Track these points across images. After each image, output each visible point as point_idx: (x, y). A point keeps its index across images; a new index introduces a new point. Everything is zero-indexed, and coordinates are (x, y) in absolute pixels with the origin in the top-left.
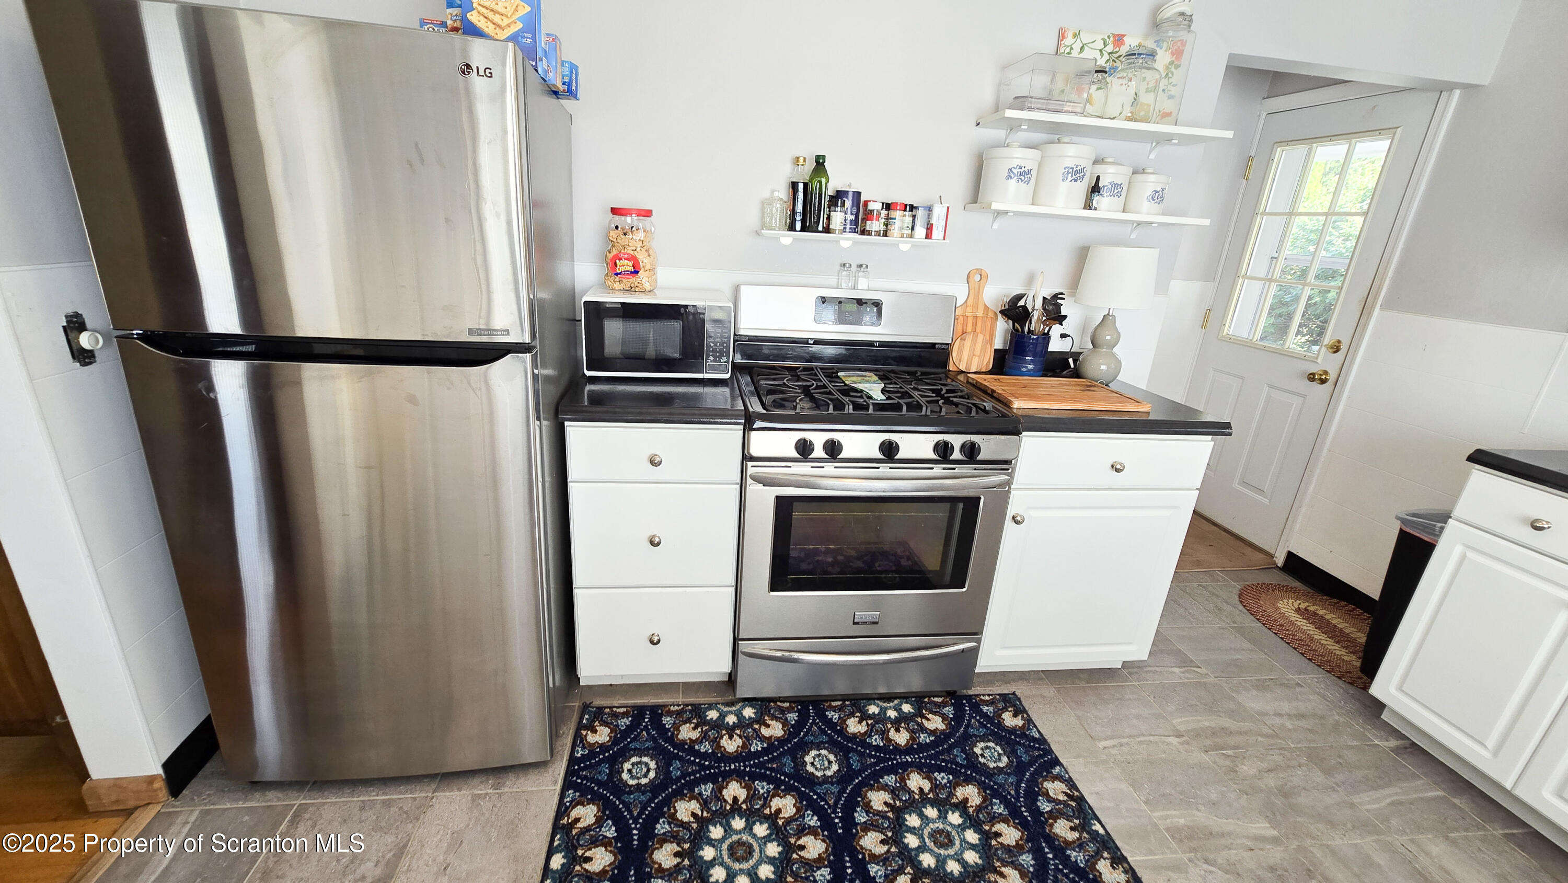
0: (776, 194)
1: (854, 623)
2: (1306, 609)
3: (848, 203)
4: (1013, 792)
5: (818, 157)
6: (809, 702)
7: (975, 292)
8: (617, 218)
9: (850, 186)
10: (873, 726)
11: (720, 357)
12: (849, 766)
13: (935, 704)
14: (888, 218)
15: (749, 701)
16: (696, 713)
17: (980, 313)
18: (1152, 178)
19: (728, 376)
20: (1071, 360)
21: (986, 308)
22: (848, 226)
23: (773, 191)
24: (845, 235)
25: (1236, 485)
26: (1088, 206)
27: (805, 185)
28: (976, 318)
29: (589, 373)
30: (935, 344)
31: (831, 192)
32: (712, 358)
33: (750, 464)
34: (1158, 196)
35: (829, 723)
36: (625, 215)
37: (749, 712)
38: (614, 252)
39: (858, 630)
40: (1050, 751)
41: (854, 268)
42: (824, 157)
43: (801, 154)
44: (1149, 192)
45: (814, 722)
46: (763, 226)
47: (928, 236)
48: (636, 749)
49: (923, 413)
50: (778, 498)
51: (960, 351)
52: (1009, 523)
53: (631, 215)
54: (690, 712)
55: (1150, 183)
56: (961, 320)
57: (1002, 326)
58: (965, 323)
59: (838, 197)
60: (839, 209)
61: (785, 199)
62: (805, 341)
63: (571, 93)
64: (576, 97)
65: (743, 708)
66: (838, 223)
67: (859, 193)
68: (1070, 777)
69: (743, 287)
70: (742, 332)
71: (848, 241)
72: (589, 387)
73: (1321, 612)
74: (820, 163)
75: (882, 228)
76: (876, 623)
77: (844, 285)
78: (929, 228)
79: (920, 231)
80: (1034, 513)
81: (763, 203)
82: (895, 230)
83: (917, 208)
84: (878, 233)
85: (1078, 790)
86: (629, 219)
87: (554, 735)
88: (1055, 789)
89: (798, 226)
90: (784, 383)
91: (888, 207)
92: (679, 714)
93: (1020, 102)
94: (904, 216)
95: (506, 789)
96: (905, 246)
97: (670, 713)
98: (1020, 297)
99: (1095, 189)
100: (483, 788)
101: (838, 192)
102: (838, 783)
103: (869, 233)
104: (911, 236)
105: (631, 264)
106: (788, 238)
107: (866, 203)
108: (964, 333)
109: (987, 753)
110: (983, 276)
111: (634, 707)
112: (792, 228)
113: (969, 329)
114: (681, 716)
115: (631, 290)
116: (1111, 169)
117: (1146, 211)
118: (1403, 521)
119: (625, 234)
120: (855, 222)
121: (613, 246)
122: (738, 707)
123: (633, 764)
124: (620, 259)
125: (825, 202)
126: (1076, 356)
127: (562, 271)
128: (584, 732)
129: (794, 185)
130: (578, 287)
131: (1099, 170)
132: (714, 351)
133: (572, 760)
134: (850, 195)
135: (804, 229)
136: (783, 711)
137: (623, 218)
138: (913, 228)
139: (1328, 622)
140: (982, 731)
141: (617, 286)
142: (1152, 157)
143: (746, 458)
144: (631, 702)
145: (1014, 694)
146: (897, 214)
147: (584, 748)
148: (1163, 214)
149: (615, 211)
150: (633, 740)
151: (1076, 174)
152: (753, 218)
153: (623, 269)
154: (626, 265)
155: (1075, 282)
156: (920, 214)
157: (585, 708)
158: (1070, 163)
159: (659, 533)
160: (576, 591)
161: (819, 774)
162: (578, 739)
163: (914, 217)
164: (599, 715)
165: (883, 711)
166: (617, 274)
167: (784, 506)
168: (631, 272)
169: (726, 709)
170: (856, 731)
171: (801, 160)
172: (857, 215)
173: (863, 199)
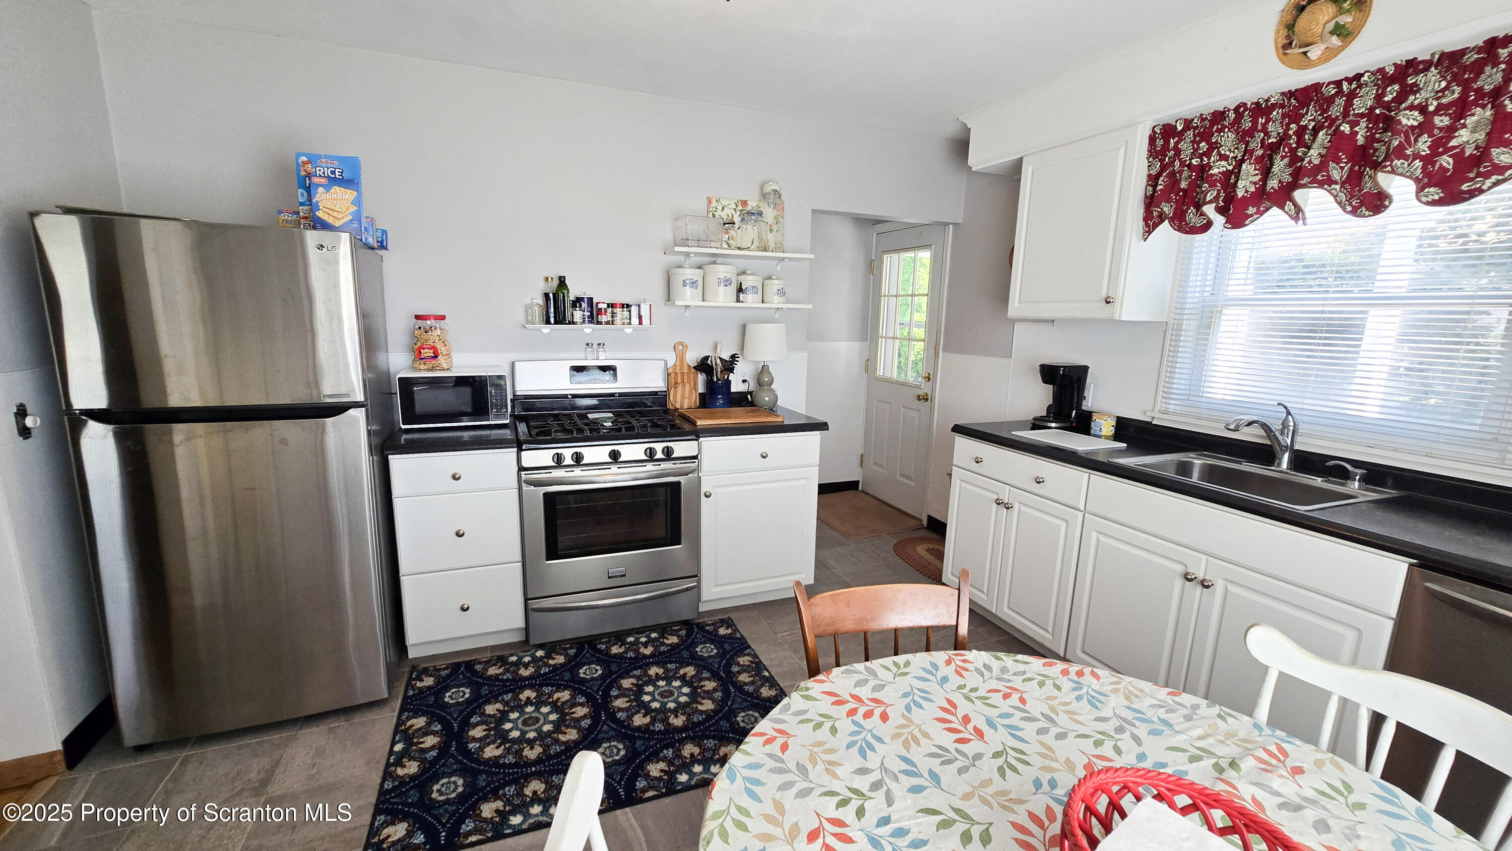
0: (535, 301)
1: (609, 578)
2: (933, 549)
3: (584, 305)
4: (716, 666)
5: (560, 278)
6: (585, 642)
7: (681, 357)
8: (419, 321)
9: (585, 293)
10: (629, 647)
11: (501, 409)
12: (610, 670)
13: (674, 630)
14: (613, 313)
15: (541, 646)
16: (501, 660)
17: (685, 370)
18: (776, 282)
19: (507, 421)
20: (749, 396)
21: (689, 366)
22: (586, 319)
23: (532, 299)
24: (584, 325)
25: (898, 477)
26: (738, 301)
27: (554, 295)
28: (683, 374)
29: (403, 427)
30: (657, 392)
31: (572, 298)
32: (495, 410)
33: (523, 473)
34: (781, 292)
35: (600, 651)
36: (426, 320)
37: (540, 653)
38: (419, 344)
39: (613, 582)
40: (746, 642)
41: (595, 346)
42: (564, 277)
43: (549, 274)
44: (775, 290)
45: (588, 652)
46: (528, 322)
47: (641, 323)
48: (454, 685)
49: (636, 431)
50: (546, 495)
51: (675, 395)
52: (703, 498)
53: (430, 319)
54: (496, 660)
55: (775, 285)
56: (673, 376)
57: (701, 378)
58: (676, 376)
59: (578, 301)
60: (578, 309)
61: (542, 303)
62: (566, 396)
63: (383, 246)
64: (386, 249)
65: (536, 651)
66: (579, 317)
67: (592, 299)
68: (755, 654)
69: (516, 363)
70: (518, 393)
71: (588, 329)
72: (404, 437)
74: (562, 282)
75: (610, 319)
76: (624, 576)
77: (589, 358)
78: (640, 317)
79: (635, 320)
80: (719, 490)
81: (526, 307)
82: (618, 319)
83: (631, 306)
84: (607, 323)
85: (758, 658)
86: (429, 322)
87: (391, 686)
88: (744, 660)
89: (552, 320)
90: (548, 424)
91: (612, 306)
92: (486, 662)
93: (684, 242)
94: (623, 311)
95: (356, 721)
96: (628, 330)
97: (480, 663)
98: (707, 358)
99: (740, 290)
100: (339, 723)
101: (577, 298)
102: (600, 679)
103: (601, 323)
104: (630, 324)
105: (432, 351)
106: (546, 329)
107: (597, 303)
108: (676, 383)
109: (704, 650)
110: (685, 346)
111: (452, 664)
112: (548, 322)
113: (679, 381)
114: (489, 663)
115: (432, 369)
116: (750, 278)
117: (775, 301)
119: (426, 332)
120: (591, 317)
121: (418, 340)
122: (532, 651)
123: (453, 693)
124: (424, 349)
125: (568, 305)
126: (751, 393)
127: (380, 359)
128: (414, 683)
129: (546, 295)
130: (392, 370)
131: (742, 278)
132: (496, 405)
133: (405, 697)
134: (586, 299)
135: (556, 323)
136: (565, 649)
137: (424, 321)
138: (630, 319)
140: (703, 640)
141: (422, 367)
142: (778, 268)
143: (521, 469)
144: (449, 662)
145: (729, 617)
146: (618, 310)
147: (414, 690)
148: (787, 303)
149: (418, 317)
150: (454, 680)
151: (727, 282)
152: (520, 316)
153: (426, 355)
154: (430, 353)
155: (742, 348)
156: (634, 310)
157: (414, 668)
158: (722, 276)
159: (462, 528)
160: (402, 578)
161: (588, 677)
162: (409, 685)
163: (630, 311)
164: (426, 672)
165: (637, 639)
166: (422, 359)
167: (549, 499)
168: (433, 357)
169: (522, 654)
170: (617, 652)
171: (550, 279)
172: (592, 312)
173: (595, 301)
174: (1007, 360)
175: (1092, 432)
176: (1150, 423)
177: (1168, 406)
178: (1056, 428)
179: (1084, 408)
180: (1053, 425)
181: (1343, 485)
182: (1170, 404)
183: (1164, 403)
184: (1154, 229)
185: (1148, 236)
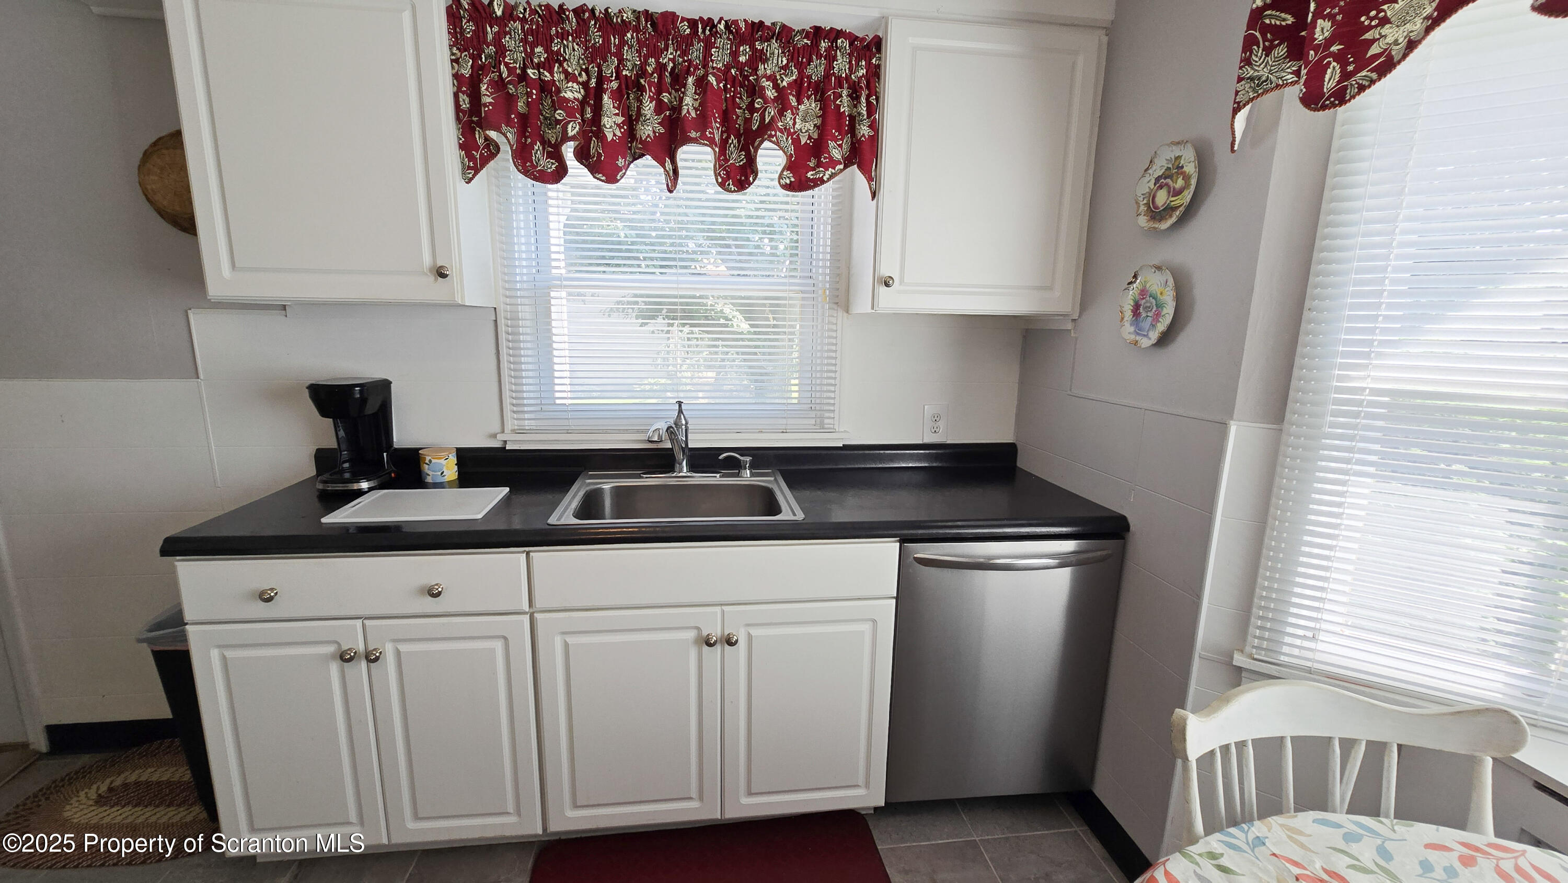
73: (133, 778)
118: (149, 641)
139: (148, 784)
174: (193, 382)
175: (429, 480)
176: (503, 449)
177: (521, 423)
178: (370, 489)
179: (396, 446)
180: (365, 485)
181: (738, 475)
182: (525, 419)
183: (517, 419)
184: (482, 166)
185: (474, 176)
